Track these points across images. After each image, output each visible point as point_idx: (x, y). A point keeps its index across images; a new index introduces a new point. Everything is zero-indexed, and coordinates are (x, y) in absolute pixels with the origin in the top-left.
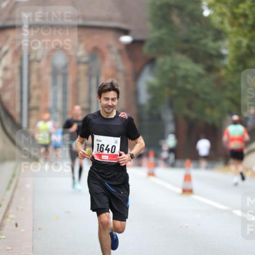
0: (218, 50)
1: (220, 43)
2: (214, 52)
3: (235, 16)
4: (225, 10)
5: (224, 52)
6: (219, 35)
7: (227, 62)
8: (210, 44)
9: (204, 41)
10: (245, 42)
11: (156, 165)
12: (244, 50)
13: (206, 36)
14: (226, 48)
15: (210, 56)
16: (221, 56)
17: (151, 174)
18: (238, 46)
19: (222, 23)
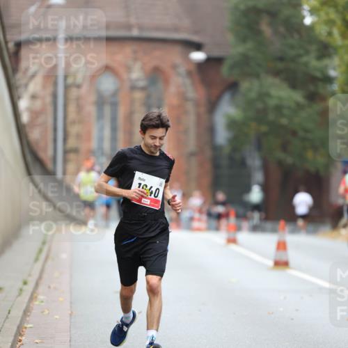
0: (323, 71)
1: (326, 62)
2: (318, 74)
4: (333, 15)
5: (332, 73)
6: (325, 50)
7: (335, 87)
8: (314, 63)
9: (305, 59)
11: (238, 229)
13: (307, 52)
14: (334, 69)
15: (314, 79)
16: (329, 80)
17: (232, 241)
19: (330, 34)
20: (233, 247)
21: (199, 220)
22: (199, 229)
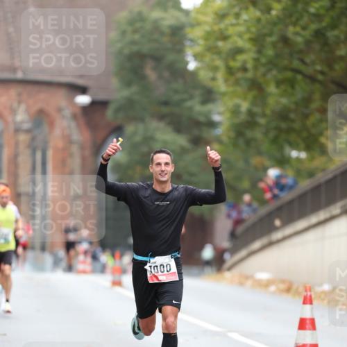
0: (208, 115)
1: (209, 107)
2: (202, 119)
3: (230, 71)
4: (219, 63)
5: (216, 118)
6: (209, 96)
7: (219, 131)
8: (198, 108)
9: (188, 104)
10: (245, 106)
12: (243, 117)
13: (191, 97)
14: (219, 114)
15: (198, 124)
16: (212, 125)
17: (117, 283)
18: (235, 111)
19: (214, 79)
20: (118, 289)
21: (84, 262)
22: (84, 272)
